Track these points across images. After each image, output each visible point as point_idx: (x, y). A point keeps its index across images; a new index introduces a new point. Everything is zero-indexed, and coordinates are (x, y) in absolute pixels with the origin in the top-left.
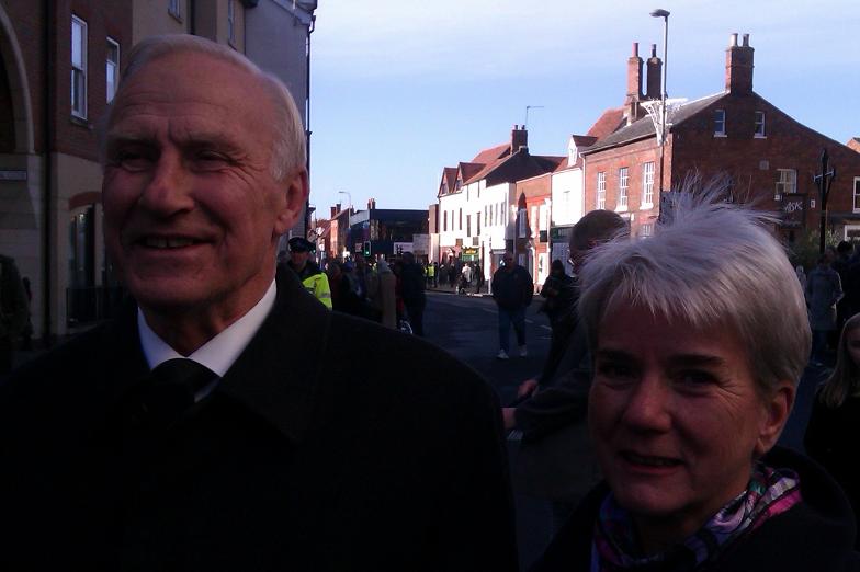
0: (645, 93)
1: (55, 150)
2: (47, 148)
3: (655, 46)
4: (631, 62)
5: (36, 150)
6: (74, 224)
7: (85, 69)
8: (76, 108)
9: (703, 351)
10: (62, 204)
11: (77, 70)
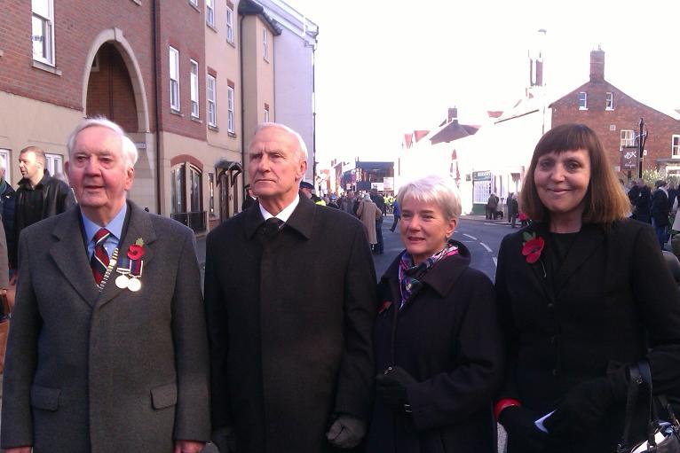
0: (534, 81)
1: (162, 130)
2: (157, 129)
5: (150, 130)
6: (174, 175)
7: (178, 80)
8: (173, 104)
9: (429, 209)
10: (166, 163)
11: (173, 81)
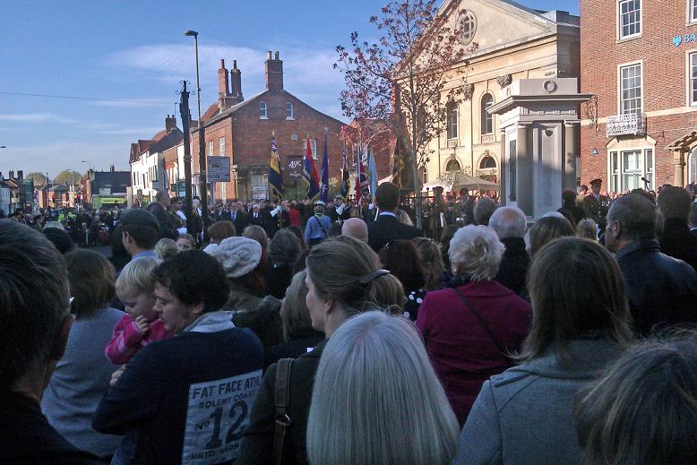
0: (231, 92)
3: (235, 61)
4: (220, 71)
